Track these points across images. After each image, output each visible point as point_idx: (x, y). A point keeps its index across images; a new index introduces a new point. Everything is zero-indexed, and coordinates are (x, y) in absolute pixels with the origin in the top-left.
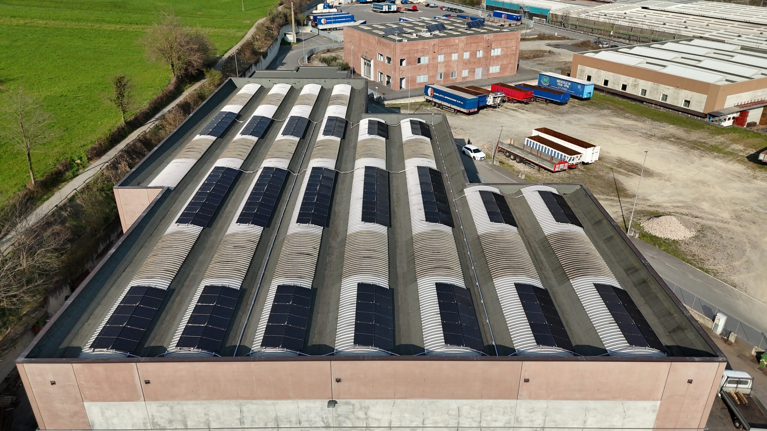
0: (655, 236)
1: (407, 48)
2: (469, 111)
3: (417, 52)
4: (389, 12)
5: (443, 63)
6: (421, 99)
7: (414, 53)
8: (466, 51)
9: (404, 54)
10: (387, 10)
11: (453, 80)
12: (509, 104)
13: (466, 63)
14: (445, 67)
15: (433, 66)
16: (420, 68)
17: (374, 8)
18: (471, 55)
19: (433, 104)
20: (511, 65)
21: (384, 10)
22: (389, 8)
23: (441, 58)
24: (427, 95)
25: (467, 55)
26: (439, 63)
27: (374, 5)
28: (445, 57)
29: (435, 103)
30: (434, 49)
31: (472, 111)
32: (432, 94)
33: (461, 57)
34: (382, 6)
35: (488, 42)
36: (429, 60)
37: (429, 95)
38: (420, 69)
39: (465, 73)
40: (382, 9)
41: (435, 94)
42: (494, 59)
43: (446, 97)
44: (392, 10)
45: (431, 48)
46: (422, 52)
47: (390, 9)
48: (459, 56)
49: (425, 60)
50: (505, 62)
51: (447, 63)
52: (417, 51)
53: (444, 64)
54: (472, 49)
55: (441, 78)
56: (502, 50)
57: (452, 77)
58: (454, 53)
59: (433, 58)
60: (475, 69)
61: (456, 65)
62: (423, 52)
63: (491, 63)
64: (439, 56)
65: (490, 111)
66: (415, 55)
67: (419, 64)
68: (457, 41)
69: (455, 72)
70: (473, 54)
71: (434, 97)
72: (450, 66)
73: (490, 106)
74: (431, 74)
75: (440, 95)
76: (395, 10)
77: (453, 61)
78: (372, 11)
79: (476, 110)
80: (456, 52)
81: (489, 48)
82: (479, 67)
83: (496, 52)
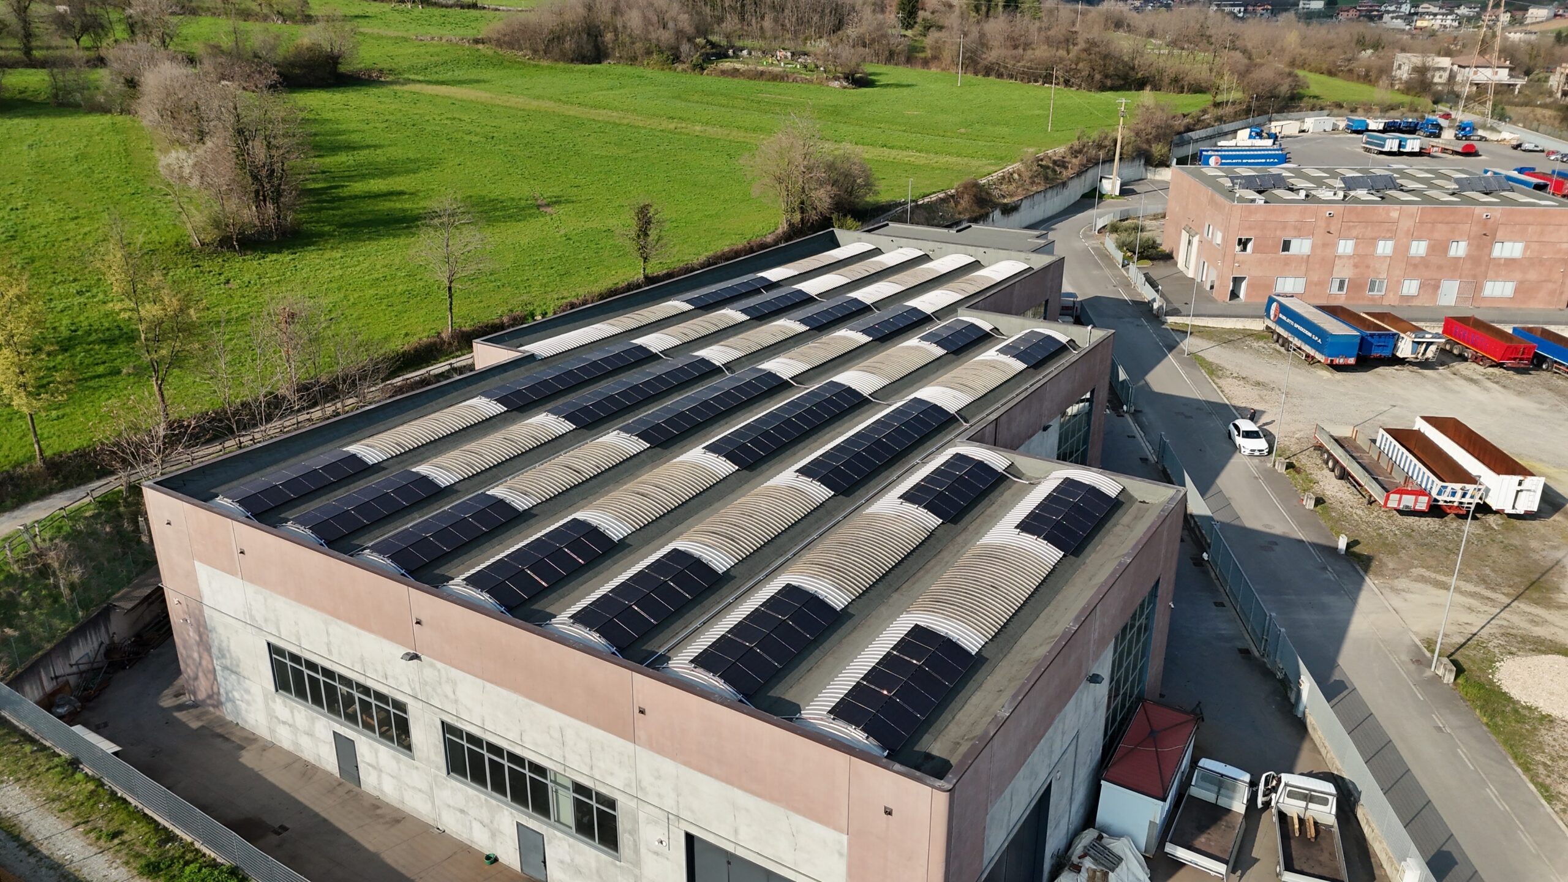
0: (1505, 694)
1: (1259, 217)
2: (1332, 361)
3: (1284, 228)
4: (1399, 154)
5: (1349, 257)
6: (1258, 325)
7: (1276, 230)
8: (1419, 239)
9: (1250, 228)
10: (1395, 149)
11: (1372, 299)
12: (1474, 365)
13: (1415, 266)
14: (1356, 266)
15: (1323, 260)
16: (1287, 262)
17: (1367, 143)
18: (1432, 249)
19: (1275, 337)
20: (1550, 286)
21: (1386, 149)
22: (1400, 146)
23: (1346, 247)
24: (1268, 316)
25: (1419, 248)
26: (1340, 257)
27: (1369, 137)
28: (1356, 245)
29: (1279, 335)
30: (1328, 225)
31: (1341, 361)
32: (1275, 316)
33: (1401, 251)
34: (1384, 140)
35: (1485, 224)
36: (1313, 247)
37: (1272, 317)
38: (1286, 264)
39: (1411, 287)
40: (1383, 146)
41: (1281, 316)
42: (1499, 265)
43: (1296, 326)
44: (1408, 149)
45: (1322, 224)
46: (1295, 228)
47: (1404, 147)
48: (1395, 249)
49: (1301, 247)
50: (1532, 276)
51: (1361, 260)
52: (1284, 226)
53: (1352, 261)
54: (1437, 235)
55: (1341, 288)
56: (1526, 248)
57: (1371, 289)
58: (1385, 239)
59: (1325, 245)
60: (1440, 282)
61: (1385, 266)
62: (1300, 230)
63: (1491, 273)
64: (1342, 243)
65: (1404, 372)
66: (1278, 233)
67: (1286, 253)
68: (1395, 214)
69: (1381, 282)
70: (1439, 248)
71: (1279, 322)
72: (1368, 267)
73: (1402, 362)
74: (1315, 278)
75: (1288, 321)
76: (1417, 150)
77: (1379, 257)
78: (1362, 151)
79: (1352, 361)
80: (1390, 239)
81: (1487, 236)
82: (1452, 278)
83: (1508, 249)
